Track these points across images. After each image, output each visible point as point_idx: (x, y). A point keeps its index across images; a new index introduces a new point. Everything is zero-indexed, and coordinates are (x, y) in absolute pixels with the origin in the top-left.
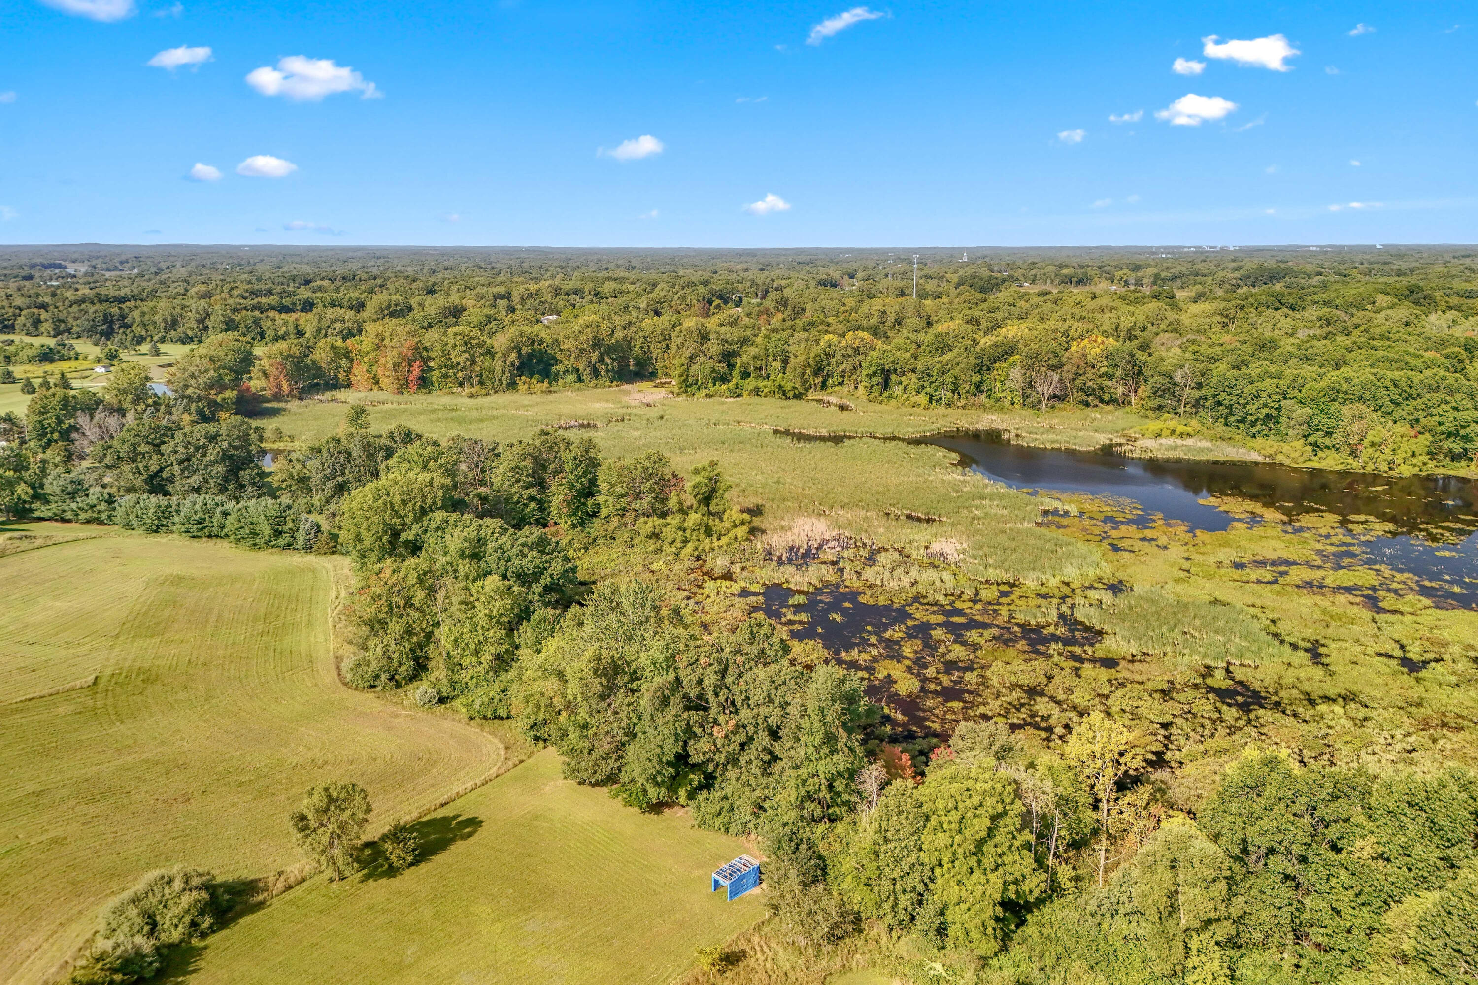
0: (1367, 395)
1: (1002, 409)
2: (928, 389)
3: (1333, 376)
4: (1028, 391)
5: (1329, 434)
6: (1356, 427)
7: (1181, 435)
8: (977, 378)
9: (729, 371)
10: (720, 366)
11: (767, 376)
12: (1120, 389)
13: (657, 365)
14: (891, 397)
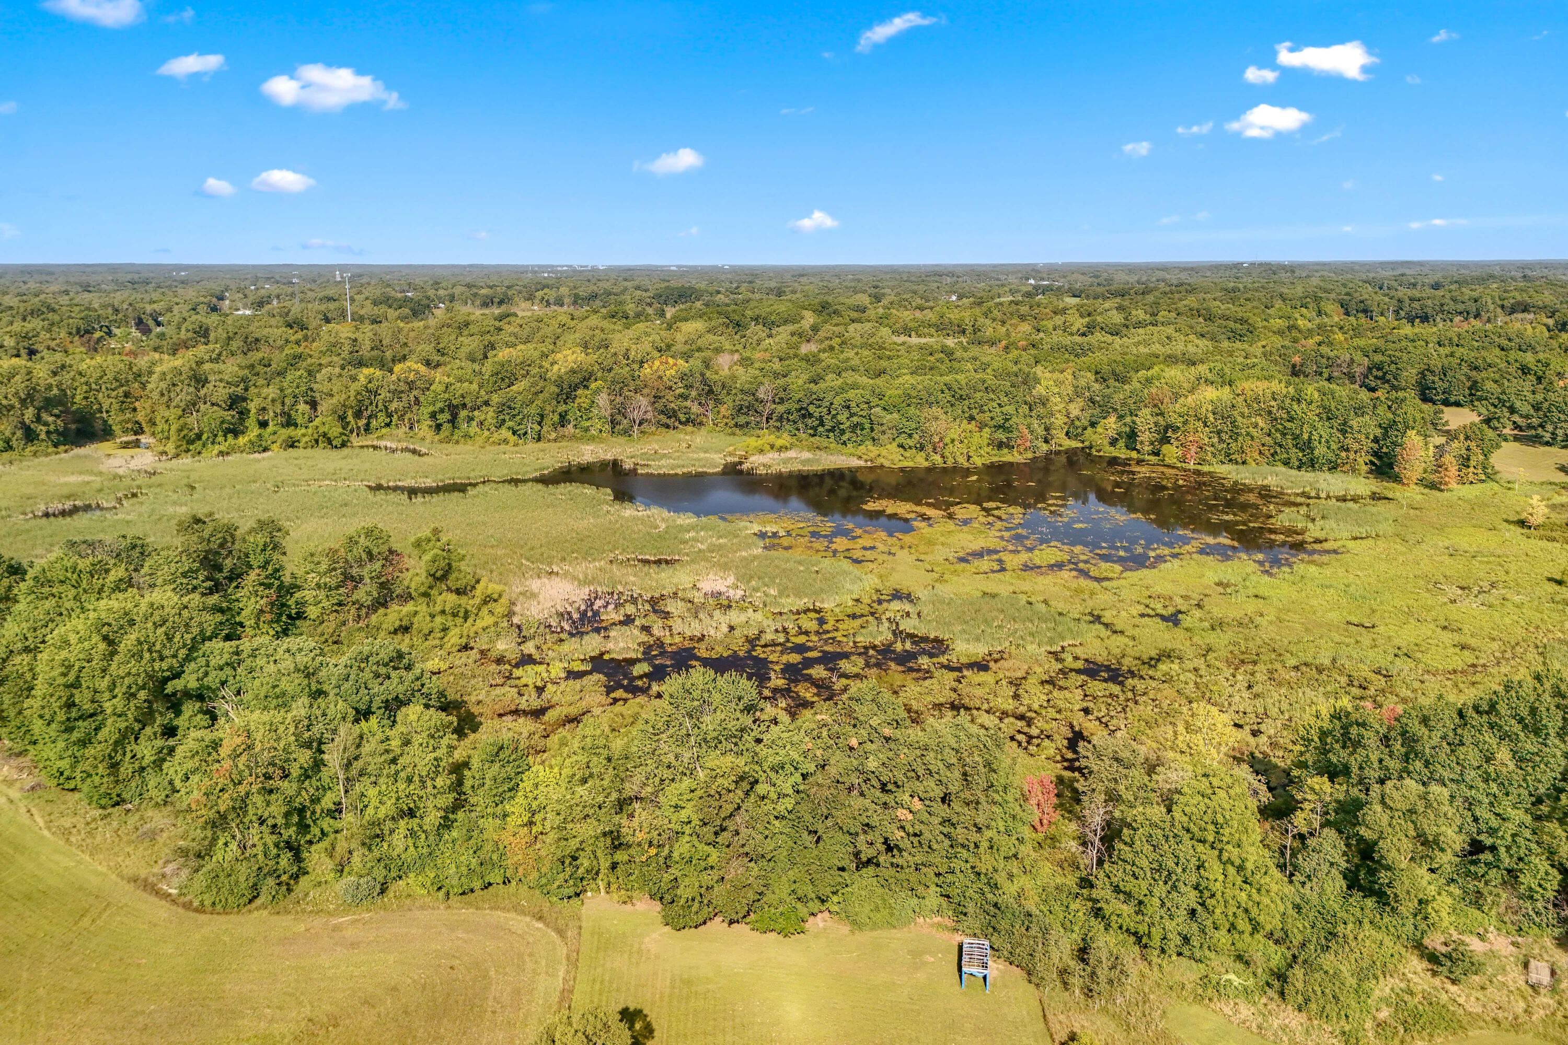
1: (593, 438)
2: (511, 424)
4: (619, 418)
5: (913, 436)
6: (934, 427)
8: (562, 408)
9: (242, 420)
10: (228, 415)
11: (290, 422)
12: (695, 409)
13: (115, 420)
14: (467, 436)
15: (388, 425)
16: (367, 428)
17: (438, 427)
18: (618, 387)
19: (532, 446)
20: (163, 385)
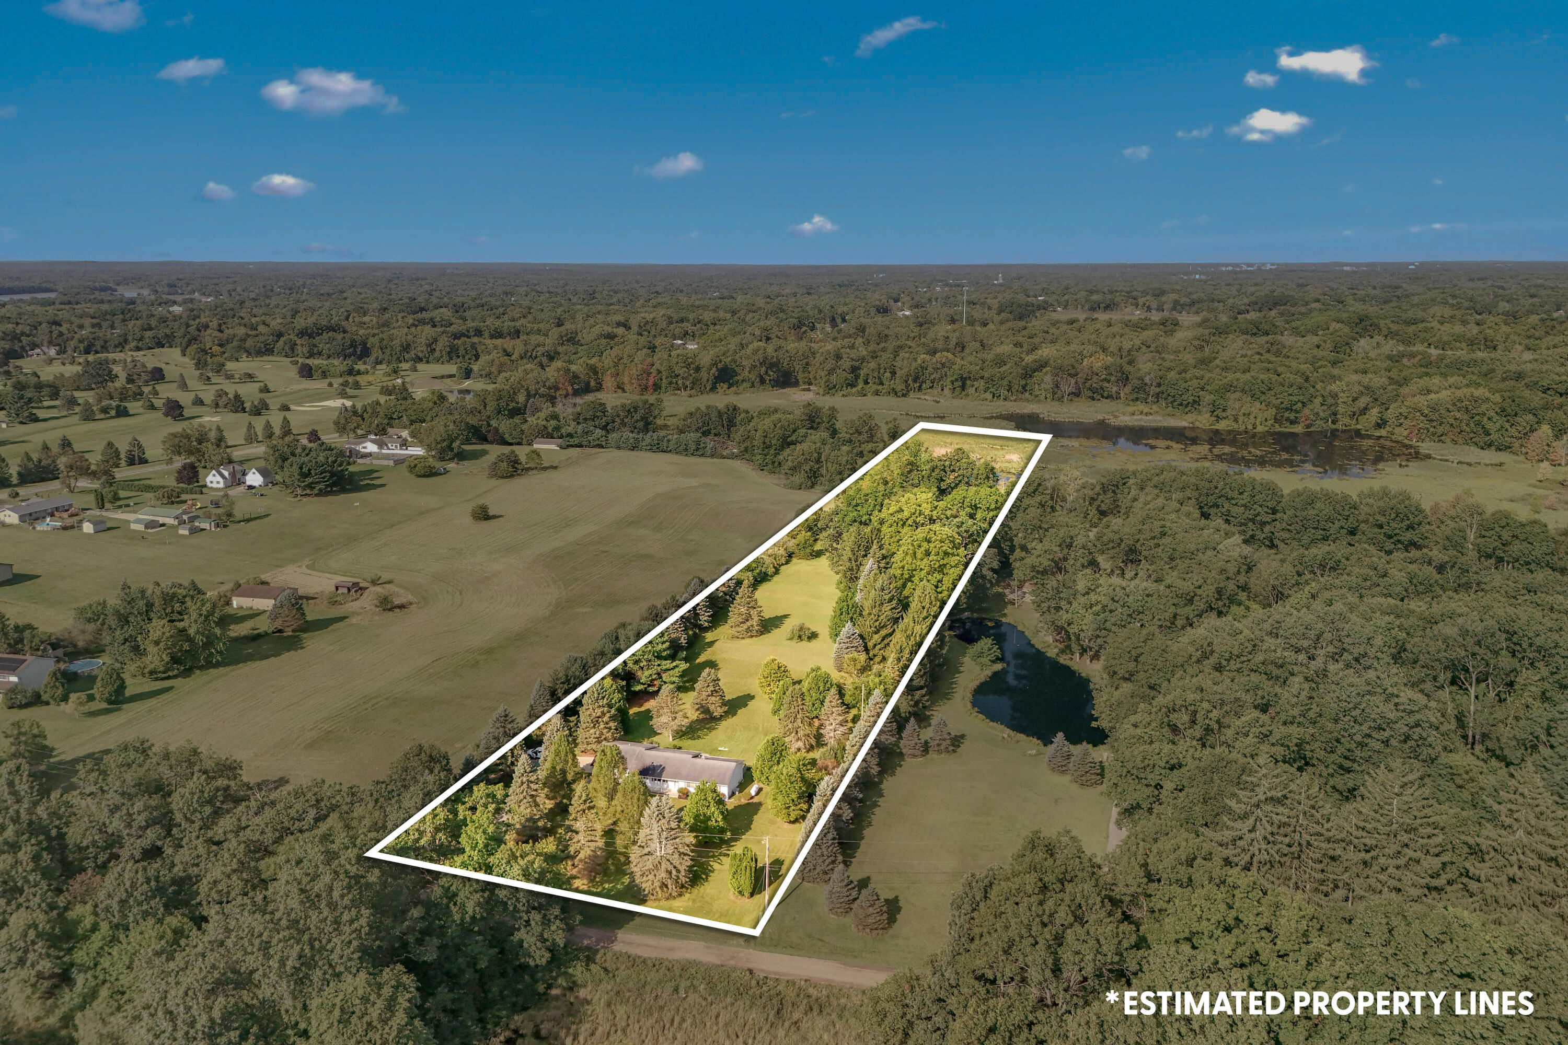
0: (1247, 388)
1: (1039, 401)
2: (991, 390)
4: (1056, 390)
5: (1224, 410)
6: (1237, 406)
7: (1146, 414)
8: (1024, 382)
9: (856, 380)
10: (849, 376)
11: (879, 382)
12: (1114, 389)
13: (800, 377)
14: (968, 395)
15: (931, 387)
16: (920, 389)
17: (955, 389)
18: (1059, 371)
19: (1001, 403)
20: (822, 359)
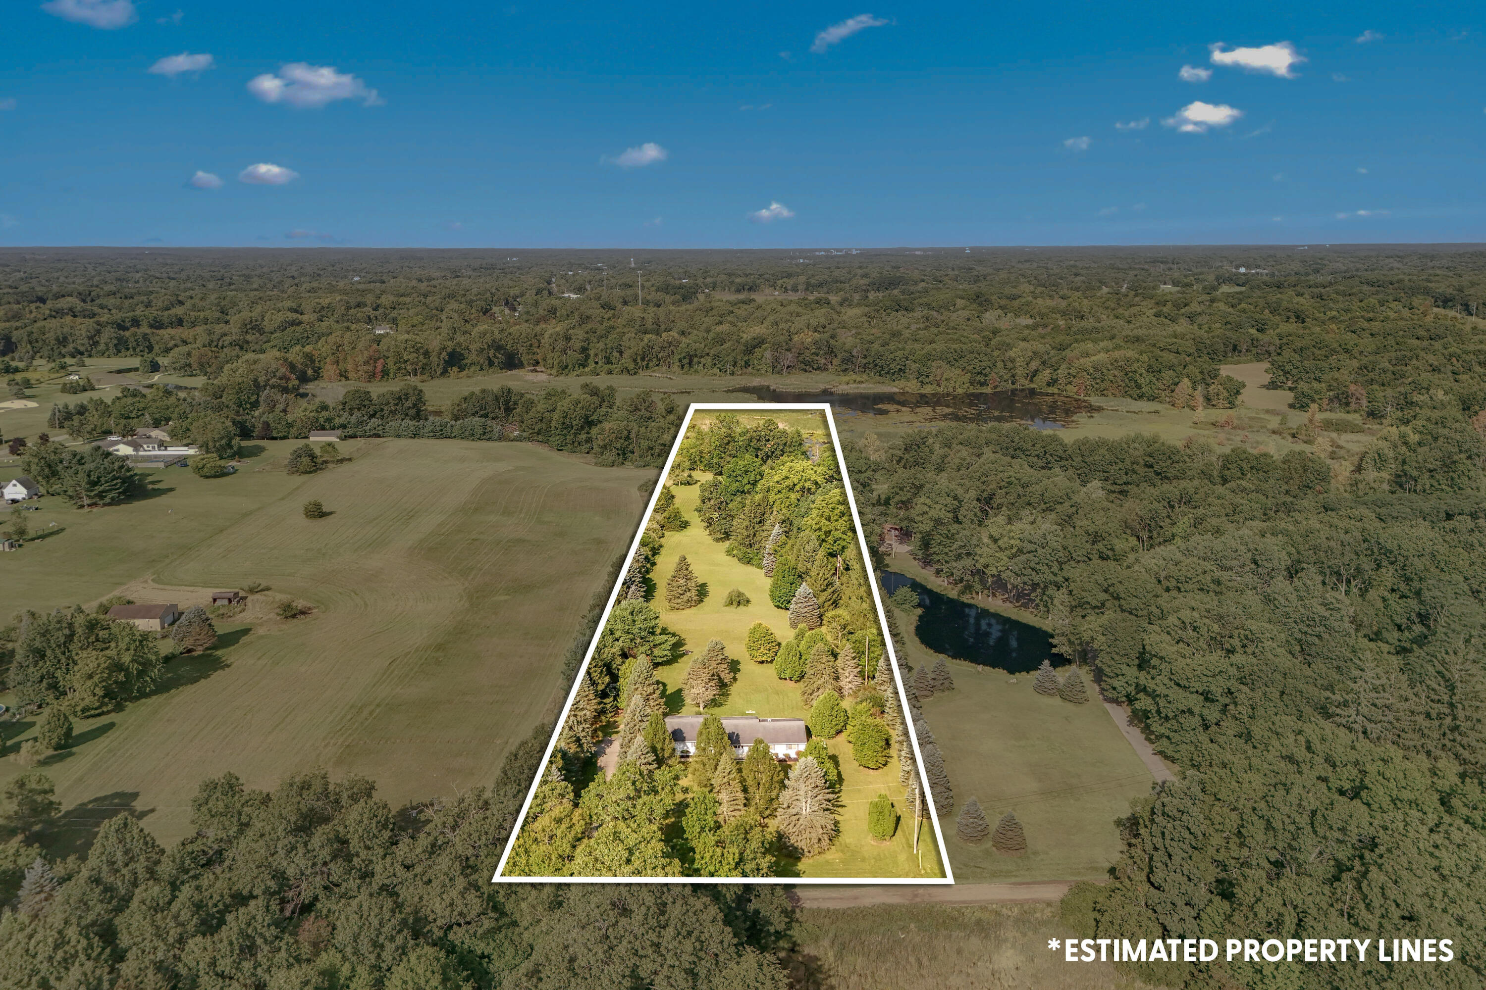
0: (943, 357)
1: (762, 374)
2: (718, 366)
3: (928, 348)
4: (775, 364)
5: (927, 377)
6: (939, 372)
7: (859, 383)
8: (746, 358)
9: (586, 360)
10: (581, 357)
11: (609, 362)
12: (823, 361)
13: (525, 358)
14: (696, 371)
15: (659, 365)
16: (647, 366)
17: (682, 367)
18: (776, 347)
19: (728, 377)
20: (551, 340)
